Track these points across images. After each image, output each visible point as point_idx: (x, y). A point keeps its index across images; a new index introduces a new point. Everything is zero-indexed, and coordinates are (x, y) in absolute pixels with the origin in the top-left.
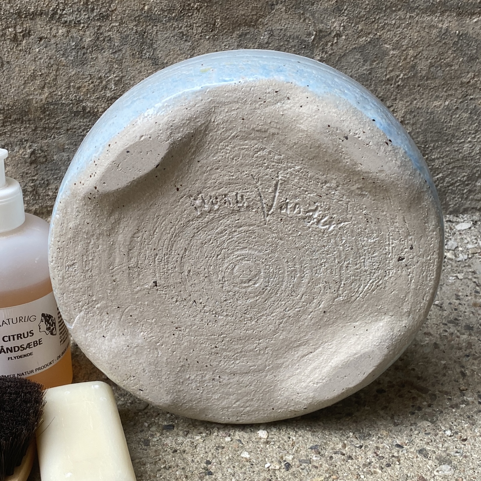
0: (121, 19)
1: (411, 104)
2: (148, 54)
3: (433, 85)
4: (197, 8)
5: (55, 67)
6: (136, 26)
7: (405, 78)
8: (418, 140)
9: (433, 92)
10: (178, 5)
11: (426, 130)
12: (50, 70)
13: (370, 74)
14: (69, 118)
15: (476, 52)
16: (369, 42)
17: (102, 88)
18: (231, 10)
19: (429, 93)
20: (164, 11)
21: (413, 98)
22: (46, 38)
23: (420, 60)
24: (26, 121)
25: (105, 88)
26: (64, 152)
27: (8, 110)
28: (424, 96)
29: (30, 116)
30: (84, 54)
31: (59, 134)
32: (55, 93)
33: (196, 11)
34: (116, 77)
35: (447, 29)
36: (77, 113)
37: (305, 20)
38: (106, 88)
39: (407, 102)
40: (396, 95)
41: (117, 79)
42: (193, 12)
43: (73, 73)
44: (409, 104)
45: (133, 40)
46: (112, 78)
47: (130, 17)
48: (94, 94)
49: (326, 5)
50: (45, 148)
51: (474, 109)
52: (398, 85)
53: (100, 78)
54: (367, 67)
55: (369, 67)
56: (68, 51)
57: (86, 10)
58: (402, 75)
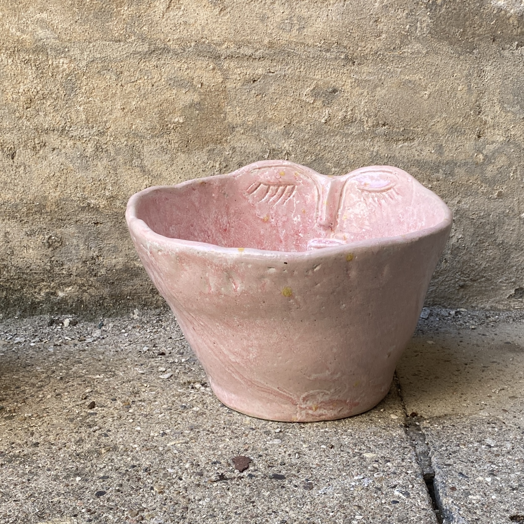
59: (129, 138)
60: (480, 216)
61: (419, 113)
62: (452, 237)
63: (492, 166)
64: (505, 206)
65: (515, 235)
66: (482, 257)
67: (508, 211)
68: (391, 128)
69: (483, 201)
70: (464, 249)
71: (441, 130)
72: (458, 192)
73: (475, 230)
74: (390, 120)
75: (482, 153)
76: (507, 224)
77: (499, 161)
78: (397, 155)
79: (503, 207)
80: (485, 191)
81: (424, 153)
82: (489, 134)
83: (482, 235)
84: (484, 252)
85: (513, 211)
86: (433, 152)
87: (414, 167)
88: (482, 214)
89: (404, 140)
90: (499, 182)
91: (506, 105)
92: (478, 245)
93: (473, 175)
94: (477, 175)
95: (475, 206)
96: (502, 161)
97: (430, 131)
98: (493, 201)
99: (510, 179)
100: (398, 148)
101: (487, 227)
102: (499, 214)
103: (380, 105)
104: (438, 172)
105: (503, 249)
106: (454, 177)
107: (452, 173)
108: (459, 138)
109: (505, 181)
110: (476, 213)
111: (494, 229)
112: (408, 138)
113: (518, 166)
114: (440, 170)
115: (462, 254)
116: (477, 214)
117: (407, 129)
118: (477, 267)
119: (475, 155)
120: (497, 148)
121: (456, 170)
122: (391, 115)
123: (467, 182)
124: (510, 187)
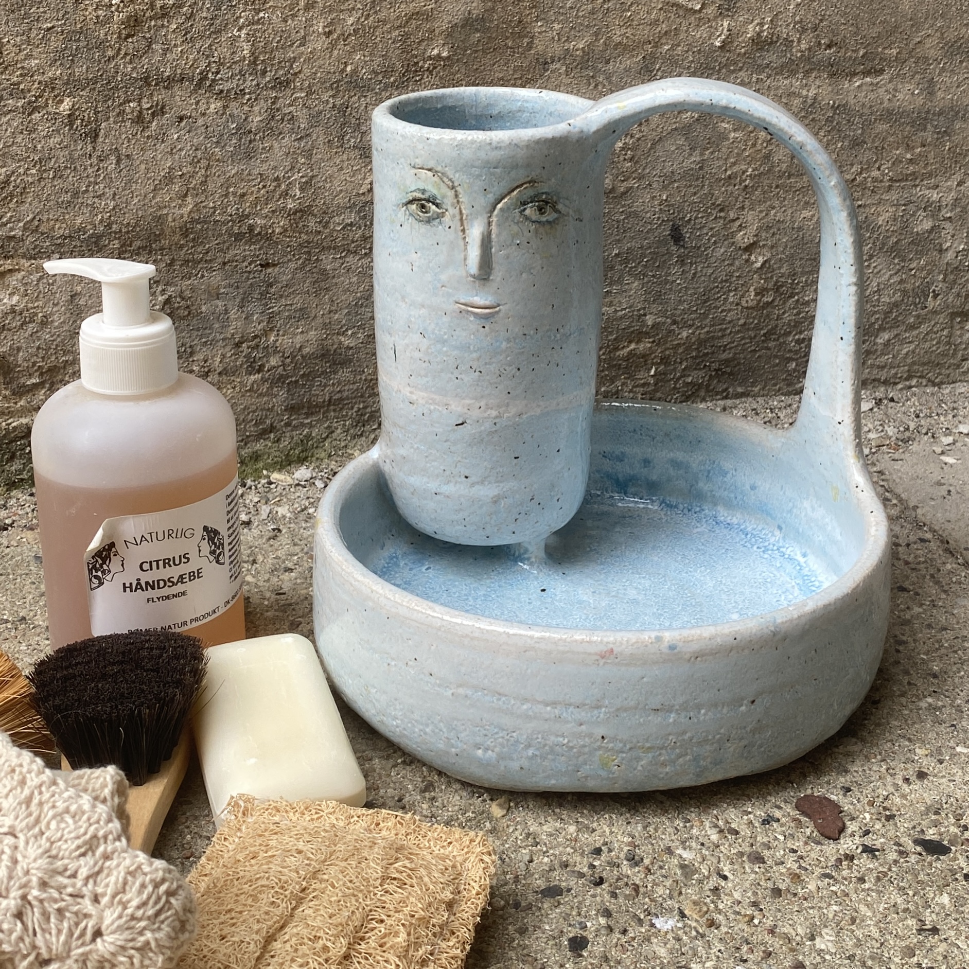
0: (309, 86)
1: (767, 215)
2: (353, 140)
3: (799, 185)
4: (429, 68)
5: (204, 163)
6: (333, 96)
7: (755, 176)
8: (782, 271)
9: (801, 196)
10: (399, 65)
11: (792, 256)
12: (195, 167)
13: (701, 168)
14: (227, 245)
15: (862, 133)
16: (697, 120)
17: (281, 195)
18: (482, 72)
19: (793, 198)
20: (377, 74)
21: (770, 206)
22: (190, 117)
23: (778, 145)
24: (156, 250)
25: (285, 194)
26: (218, 299)
27: (128, 232)
28: (786, 202)
29: (163, 242)
30: (250, 142)
31: (211, 270)
32: (204, 204)
33: (426, 74)
34: (302, 177)
35: (815, 99)
36: (239, 237)
37: (596, 86)
38: (287, 194)
39: (761, 212)
40: (744, 201)
41: (304, 180)
42: (423, 75)
43: (233, 172)
44: (764, 214)
45: (329, 118)
46: (296, 180)
47: (323, 83)
48: (267, 204)
49: (628, 62)
50: (188, 294)
51: (865, 222)
52: (746, 186)
53: (277, 179)
54: (696, 157)
55: (698, 159)
56: (225, 137)
57: (254, 73)
58: (750, 170)
59: (338, 91)
78: (852, 101)
81: (900, 96)
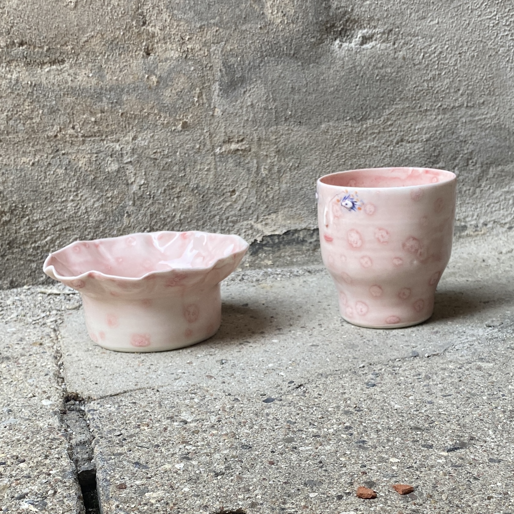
60: (164, 155)
61: (66, 27)
62: (132, 183)
63: (170, 89)
64: (193, 140)
65: (211, 177)
66: (174, 207)
67: (198, 146)
68: (32, 47)
69: (165, 135)
70: (150, 198)
71: (97, 47)
72: (131, 126)
73: (160, 173)
74: (29, 36)
75: (154, 74)
76: (199, 162)
77: (177, 84)
79: (191, 141)
80: (165, 122)
82: (160, 50)
83: (171, 178)
84: (176, 200)
85: (204, 145)
86: (91, 75)
87: (69, 96)
88: (166, 152)
89: (50, 63)
90: (182, 110)
91: (175, 12)
92: (167, 192)
93: (148, 103)
94: (152, 103)
95: (156, 142)
96: (181, 83)
97: (84, 49)
98: (177, 134)
99: (195, 105)
100: (43, 73)
101: (175, 168)
102: (187, 150)
103: (12, 18)
104: (101, 101)
105: (200, 194)
106: (123, 107)
107: (119, 102)
108: (122, 56)
109: (188, 108)
110: (158, 151)
111: (184, 169)
112: (55, 59)
113: (203, 88)
114: (104, 99)
115: (148, 204)
116: (160, 152)
117: (53, 48)
118: (169, 220)
119: (146, 76)
120: (172, 66)
121: (125, 97)
122: (28, 31)
123: (141, 111)
124: (197, 115)
